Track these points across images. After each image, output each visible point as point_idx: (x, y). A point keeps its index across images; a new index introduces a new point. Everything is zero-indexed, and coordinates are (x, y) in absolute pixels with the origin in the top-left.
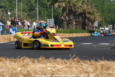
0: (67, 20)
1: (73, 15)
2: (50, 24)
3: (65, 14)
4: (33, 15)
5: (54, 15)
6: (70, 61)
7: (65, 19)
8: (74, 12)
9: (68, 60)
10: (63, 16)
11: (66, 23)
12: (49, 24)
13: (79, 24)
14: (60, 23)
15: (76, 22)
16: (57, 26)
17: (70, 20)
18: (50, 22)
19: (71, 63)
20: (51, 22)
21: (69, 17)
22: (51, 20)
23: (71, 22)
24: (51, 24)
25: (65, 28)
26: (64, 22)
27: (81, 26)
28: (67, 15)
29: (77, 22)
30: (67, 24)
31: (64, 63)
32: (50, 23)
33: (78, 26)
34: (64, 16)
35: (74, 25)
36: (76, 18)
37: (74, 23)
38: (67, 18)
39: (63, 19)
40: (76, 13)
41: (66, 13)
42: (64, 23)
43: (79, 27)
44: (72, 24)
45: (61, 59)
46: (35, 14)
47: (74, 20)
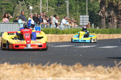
1: (115, 11)
2: (83, 22)
3: (103, 9)
4: (62, 10)
5: (88, 10)
6: (115, 69)
7: (104, 15)
8: (116, 6)
9: (112, 68)
10: (100, 12)
11: (105, 20)
12: (82, 21)
14: (97, 21)
15: (118, 19)
16: (93, 24)
17: (110, 17)
18: (83, 19)
19: (117, 73)
20: (85, 19)
21: (109, 13)
22: (85, 16)
23: (112, 20)
24: (84, 21)
25: (103, 27)
26: (103, 19)
28: (106, 10)
29: (119, 19)
30: (106, 22)
31: (107, 72)
32: (83, 20)
34: (102, 12)
35: (115, 23)
36: (118, 14)
37: (115, 21)
38: (106, 14)
39: (100, 16)
40: (118, 7)
41: (106, 8)
42: (101, 21)
44: (113, 22)
45: (103, 66)
46: (65, 9)
47: (115, 17)
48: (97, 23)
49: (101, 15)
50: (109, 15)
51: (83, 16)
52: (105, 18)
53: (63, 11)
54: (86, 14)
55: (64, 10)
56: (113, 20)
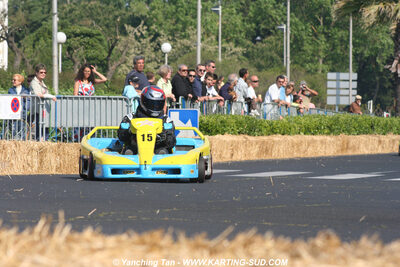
2: (338, 96)
4: (269, 53)
5: (355, 55)
10: (396, 62)
12: (334, 92)
14: (384, 91)
18: (338, 84)
20: (343, 85)
22: (343, 76)
24: (342, 92)
32: (338, 89)
46: (277, 52)
51: (338, 76)
53: (272, 59)
54: (349, 67)
55: (275, 55)
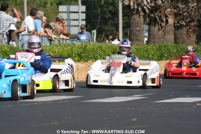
0: (144, 10)
2: (69, 26)
7: (138, 5)
11: (142, 19)
13: (187, 25)
15: (176, 15)
16: (95, 31)
18: (68, 16)
23: (160, 17)
25: (137, 40)
26: (136, 17)
27: (194, 31)
29: (180, 15)
32: (69, 20)
33: (184, 30)
35: (170, 28)
37: (171, 20)
38: (146, 2)
42: (132, 21)
43: (188, 35)
44: (163, 24)
47: (169, 10)
48: (106, 28)
49: (132, 4)
50: (153, 5)
52: (142, 14)
56: (164, 20)
